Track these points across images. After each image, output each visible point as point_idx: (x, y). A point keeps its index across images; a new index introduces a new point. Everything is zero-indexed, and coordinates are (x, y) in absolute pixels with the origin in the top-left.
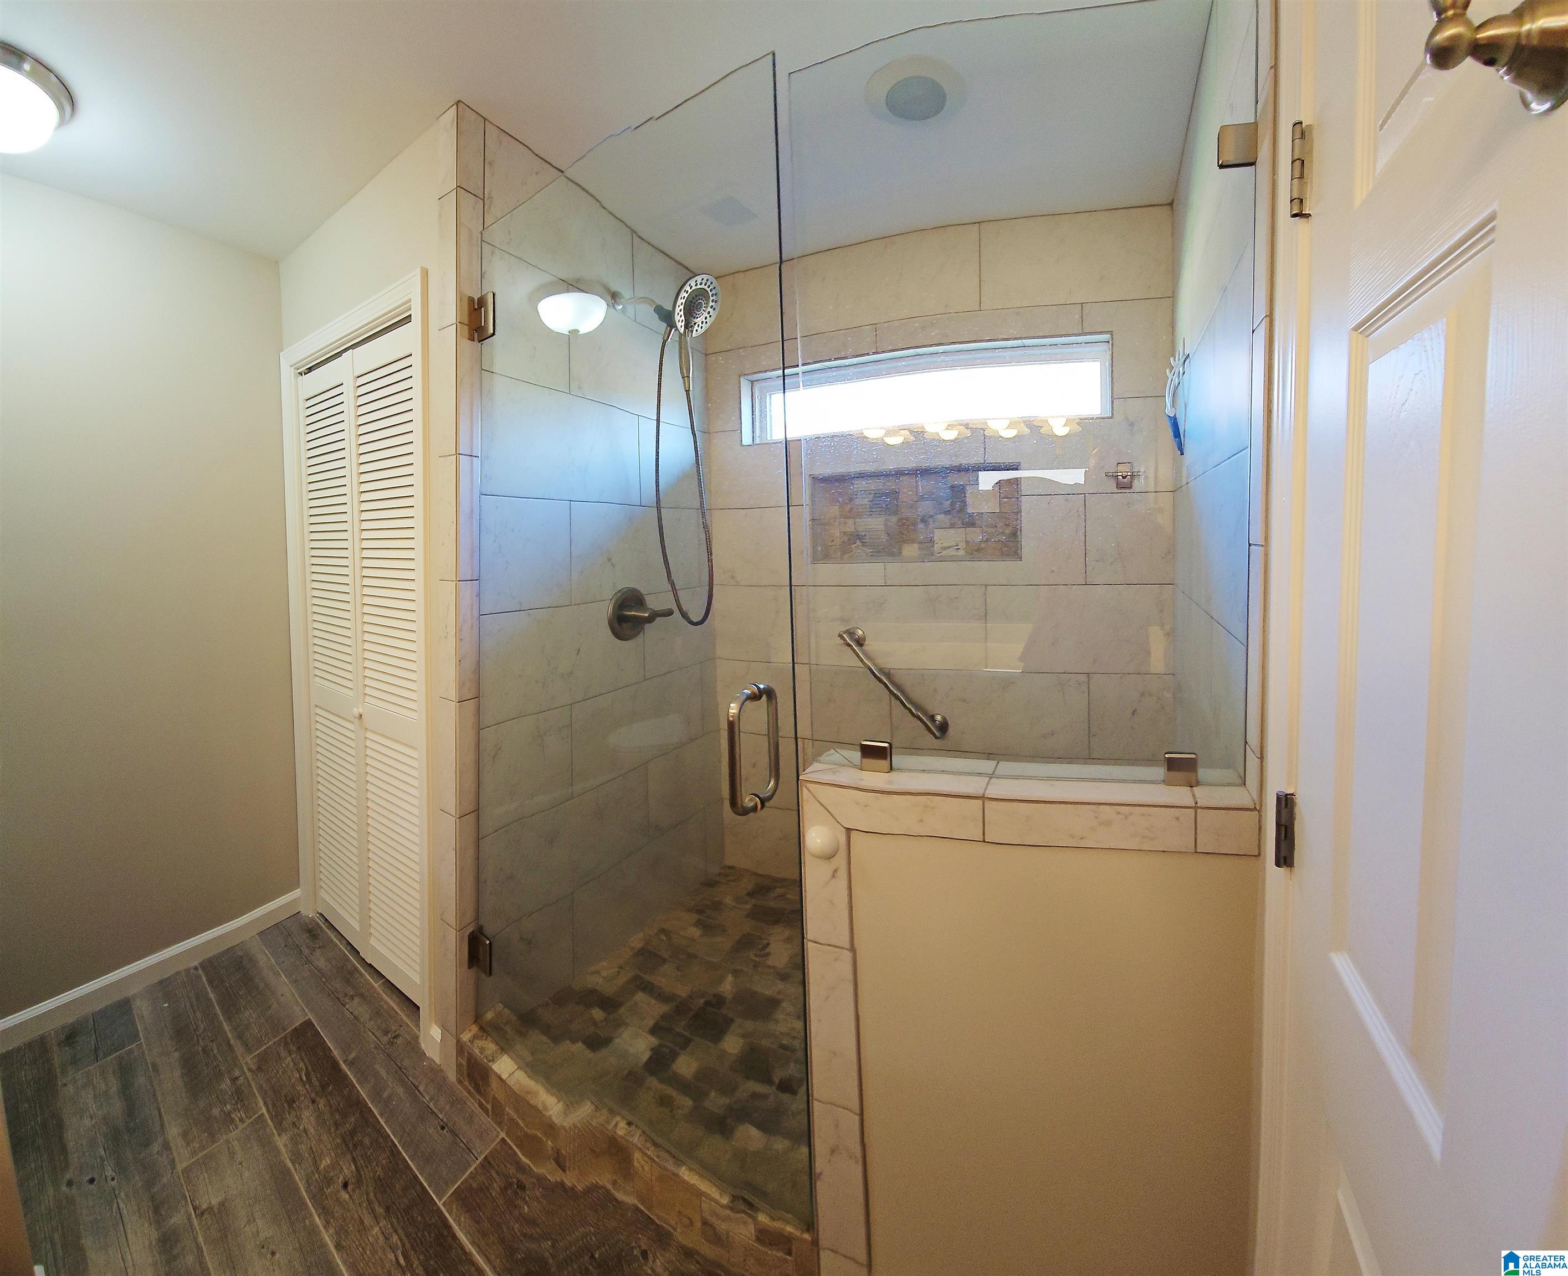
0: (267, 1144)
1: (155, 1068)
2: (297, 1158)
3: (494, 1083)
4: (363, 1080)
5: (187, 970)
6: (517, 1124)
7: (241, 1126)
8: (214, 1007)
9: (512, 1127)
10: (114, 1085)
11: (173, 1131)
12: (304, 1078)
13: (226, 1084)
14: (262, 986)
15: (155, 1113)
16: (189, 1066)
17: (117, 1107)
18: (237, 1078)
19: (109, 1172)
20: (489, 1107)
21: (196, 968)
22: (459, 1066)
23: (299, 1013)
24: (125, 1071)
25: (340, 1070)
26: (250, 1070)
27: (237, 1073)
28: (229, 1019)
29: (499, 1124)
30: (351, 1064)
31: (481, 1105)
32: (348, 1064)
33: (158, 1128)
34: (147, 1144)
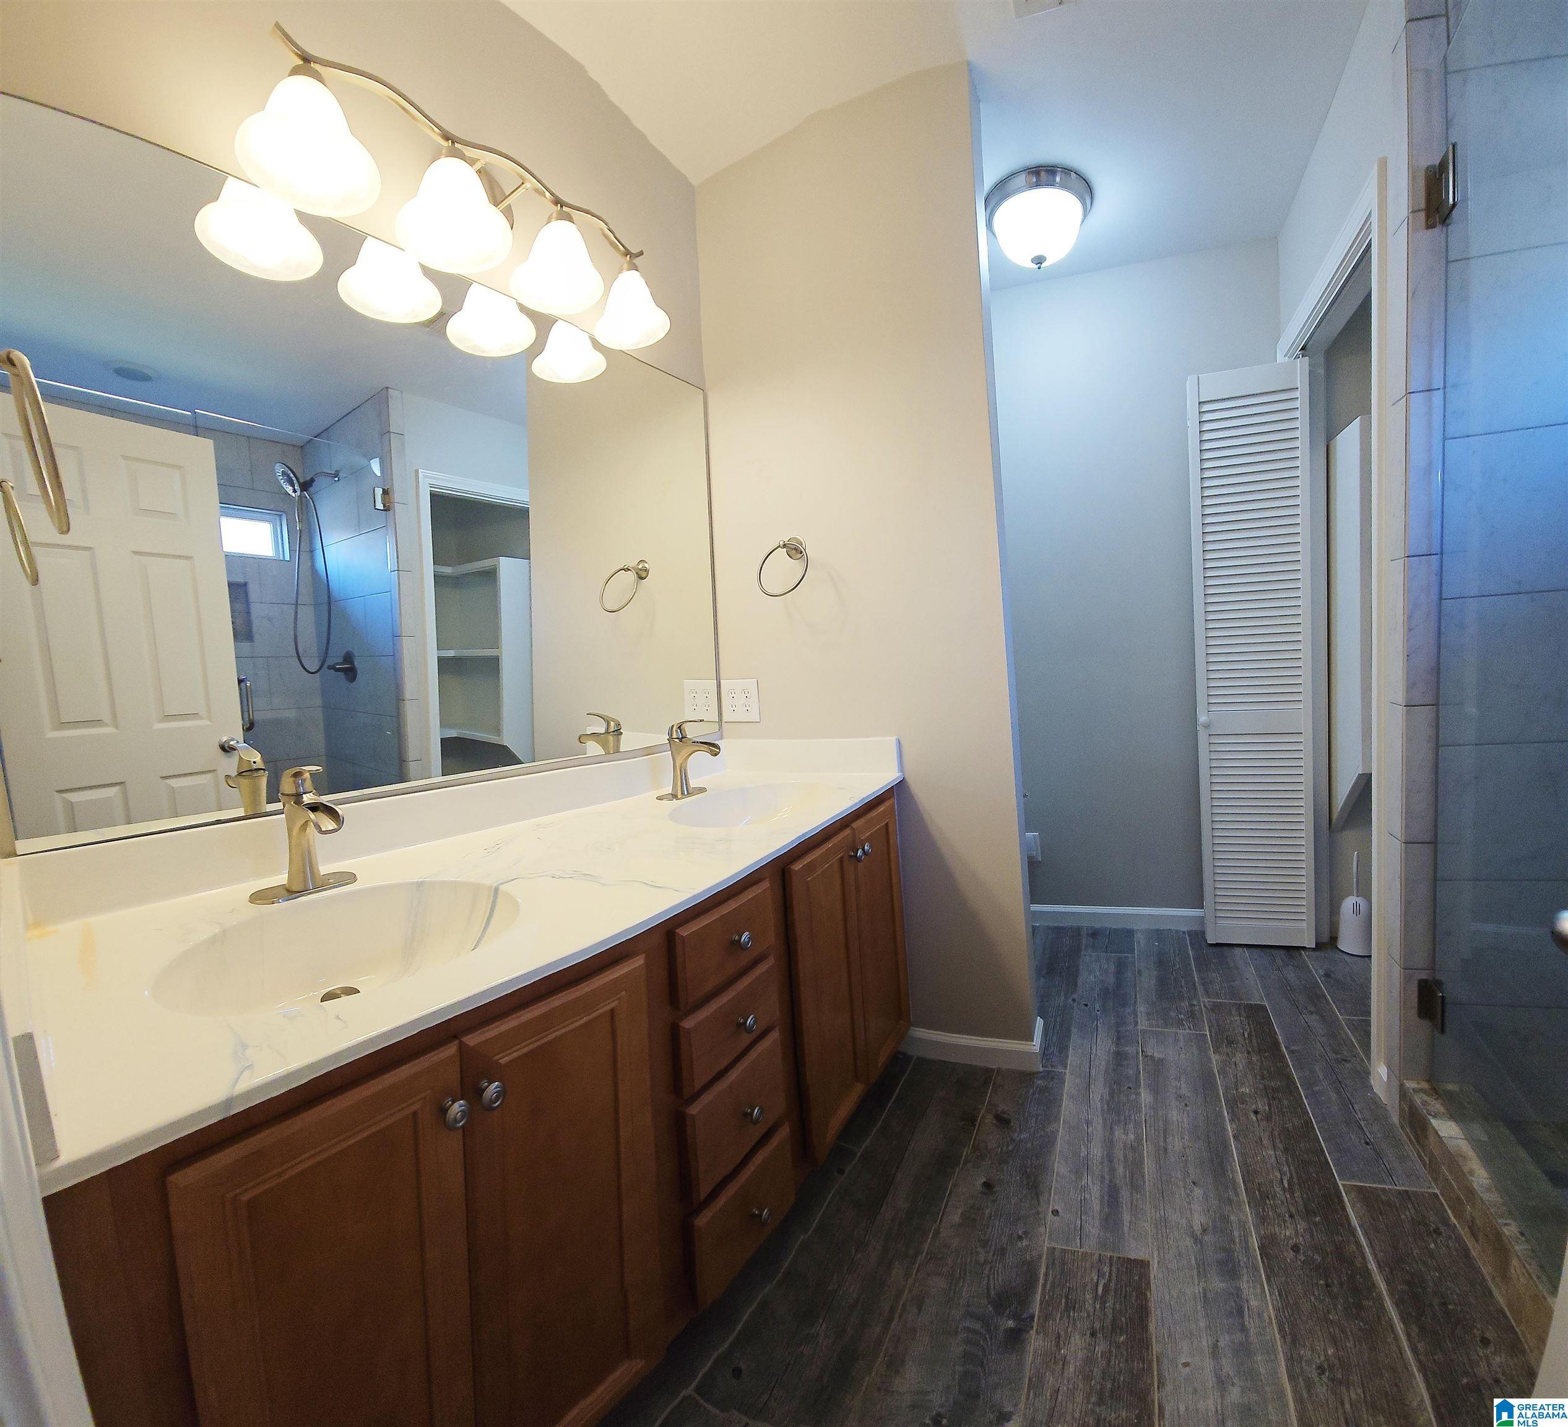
0: (1202, 1050)
1: (1140, 972)
2: (1223, 1072)
3: (1432, 1138)
4: (1300, 1066)
5: (1177, 931)
6: (1450, 1184)
7: (1188, 1031)
8: (1190, 960)
9: (1446, 1186)
10: (1112, 968)
11: (1142, 1008)
12: (1246, 1036)
13: (1185, 1004)
14: (1232, 965)
15: (1133, 993)
16: (1162, 982)
17: (1111, 980)
18: (1194, 1005)
19: (1097, 1006)
20: (1427, 1159)
21: (1184, 932)
22: (1402, 1110)
23: (1257, 996)
24: (1121, 967)
25: (1280, 1050)
26: (1205, 1006)
27: (1195, 1003)
28: (1200, 971)
29: (1435, 1180)
30: (1291, 1052)
31: (1419, 1156)
32: (1289, 1051)
33: (1133, 1001)
34: (1124, 1005)
